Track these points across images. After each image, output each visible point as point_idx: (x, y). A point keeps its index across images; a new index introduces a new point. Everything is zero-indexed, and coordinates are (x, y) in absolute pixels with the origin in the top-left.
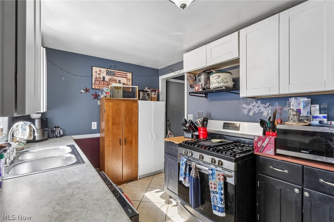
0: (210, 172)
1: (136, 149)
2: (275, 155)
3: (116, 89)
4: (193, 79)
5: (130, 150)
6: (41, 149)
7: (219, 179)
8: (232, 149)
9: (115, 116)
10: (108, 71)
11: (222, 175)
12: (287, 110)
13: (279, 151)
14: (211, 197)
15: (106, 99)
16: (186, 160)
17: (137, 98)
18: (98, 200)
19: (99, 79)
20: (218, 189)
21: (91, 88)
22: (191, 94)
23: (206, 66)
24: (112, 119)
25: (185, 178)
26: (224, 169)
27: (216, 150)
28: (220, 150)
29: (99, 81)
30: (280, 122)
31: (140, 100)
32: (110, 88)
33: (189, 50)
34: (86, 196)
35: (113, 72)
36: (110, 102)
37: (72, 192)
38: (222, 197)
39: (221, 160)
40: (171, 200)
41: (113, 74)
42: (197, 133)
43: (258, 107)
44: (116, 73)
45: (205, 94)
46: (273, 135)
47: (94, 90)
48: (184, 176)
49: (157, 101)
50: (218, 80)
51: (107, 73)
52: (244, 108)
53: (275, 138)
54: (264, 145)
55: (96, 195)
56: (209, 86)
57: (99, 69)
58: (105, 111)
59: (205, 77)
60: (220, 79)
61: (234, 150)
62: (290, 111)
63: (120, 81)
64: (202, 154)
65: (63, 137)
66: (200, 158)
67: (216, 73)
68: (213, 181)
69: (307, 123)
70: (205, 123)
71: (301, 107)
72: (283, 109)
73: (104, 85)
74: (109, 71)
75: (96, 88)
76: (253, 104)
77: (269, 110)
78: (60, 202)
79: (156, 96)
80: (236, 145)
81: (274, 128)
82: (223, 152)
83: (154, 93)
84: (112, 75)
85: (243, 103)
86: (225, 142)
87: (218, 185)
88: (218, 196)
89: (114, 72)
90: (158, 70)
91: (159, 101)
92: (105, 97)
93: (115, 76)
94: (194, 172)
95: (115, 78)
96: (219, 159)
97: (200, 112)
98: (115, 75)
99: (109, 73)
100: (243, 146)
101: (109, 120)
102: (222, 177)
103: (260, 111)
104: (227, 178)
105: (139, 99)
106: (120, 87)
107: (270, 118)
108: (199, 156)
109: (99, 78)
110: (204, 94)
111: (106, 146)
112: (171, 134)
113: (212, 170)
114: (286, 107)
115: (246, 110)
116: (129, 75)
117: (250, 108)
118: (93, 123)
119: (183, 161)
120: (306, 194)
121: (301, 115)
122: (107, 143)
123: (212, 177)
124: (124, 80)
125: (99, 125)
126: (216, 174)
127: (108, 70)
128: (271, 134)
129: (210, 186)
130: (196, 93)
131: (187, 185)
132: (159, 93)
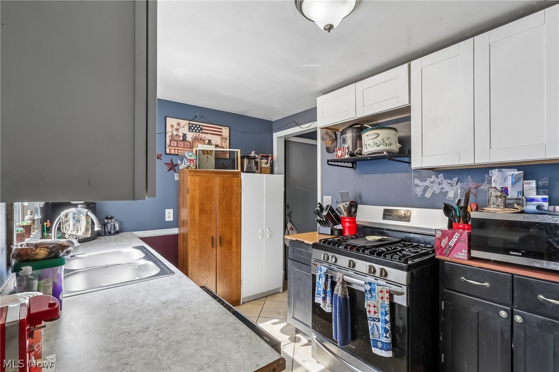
0: (368, 287)
1: (238, 254)
2: (469, 259)
3: (204, 154)
4: (331, 138)
5: (228, 255)
6: (93, 254)
7: (382, 298)
8: (400, 251)
9: (205, 199)
10: (191, 125)
11: (387, 292)
12: (486, 189)
13: (475, 253)
14: (369, 326)
15: (189, 171)
16: (326, 269)
17: (239, 170)
18: (216, 324)
19: (177, 138)
20: (380, 314)
21: (163, 153)
22: (330, 163)
23: (356, 118)
24: (200, 204)
25: (324, 299)
26: (390, 282)
27: (375, 252)
28: (383, 252)
29: (177, 141)
30: (475, 207)
31: (243, 172)
32: (194, 152)
33: (326, 92)
34: (197, 319)
35: (199, 125)
36: (197, 176)
37: (173, 314)
38: (386, 326)
39: (385, 267)
40: (298, 335)
41: (199, 129)
42: (339, 227)
43: (439, 184)
44: (203, 128)
45: (353, 163)
46: (464, 229)
47: (170, 156)
48: (323, 295)
49: (270, 174)
50: (376, 141)
51: (190, 128)
52: (417, 186)
53: (468, 233)
54: (452, 244)
55: (212, 318)
56: (361, 151)
57: (177, 121)
58: (188, 190)
59: (353, 136)
60: (380, 139)
61: (405, 253)
62: (491, 190)
63: (210, 141)
64: (353, 259)
65: (120, 234)
66: (349, 266)
67: (373, 129)
68: (373, 302)
69: (517, 209)
70: (353, 210)
71: (509, 184)
72: (479, 187)
73: (184, 147)
74: (193, 124)
75: (173, 152)
76: (432, 180)
77: (458, 189)
78: (161, 328)
79: (268, 165)
80: (405, 246)
81: (466, 217)
82: (386, 256)
83: (266, 161)
84: (197, 131)
85: (415, 177)
86: (387, 241)
87: (380, 308)
88: (380, 324)
89: (201, 127)
90: (271, 122)
91: (273, 174)
92: (188, 167)
93: (202, 133)
94: (341, 288)
95: (202, 136)
96: (382, 267)
97: (344, 193)
98: (203, 131)
99: (192, 128)
100: (417, 246)
101: (195, 206)
102: (387, 295)
103: (443, 191)
104: (395, 296)
105: (242, 170)
106: (211, 151)
107: (460, 201)
108: (348, 263)
109: (177, 136)
110: (351, 163)
111: (189, 248)
112: (292, 229)
113: (370, 284)
114: (484, 184)
115: (419, 188)
116: (225, 132)
117: (426, 186)
118: (167, 211)
119: (321, 271)
120: (518, 319)
121: (509, 197)
122: (191, 243)
123: (371, 295)
124: (216, 140)
125: (177, 215)
126: (376, 290)
127: (191, 122)
128: (461, 226)
129: (367, 310)
130: (338, 162)
131: (327, 309)
132: (273, 161)
